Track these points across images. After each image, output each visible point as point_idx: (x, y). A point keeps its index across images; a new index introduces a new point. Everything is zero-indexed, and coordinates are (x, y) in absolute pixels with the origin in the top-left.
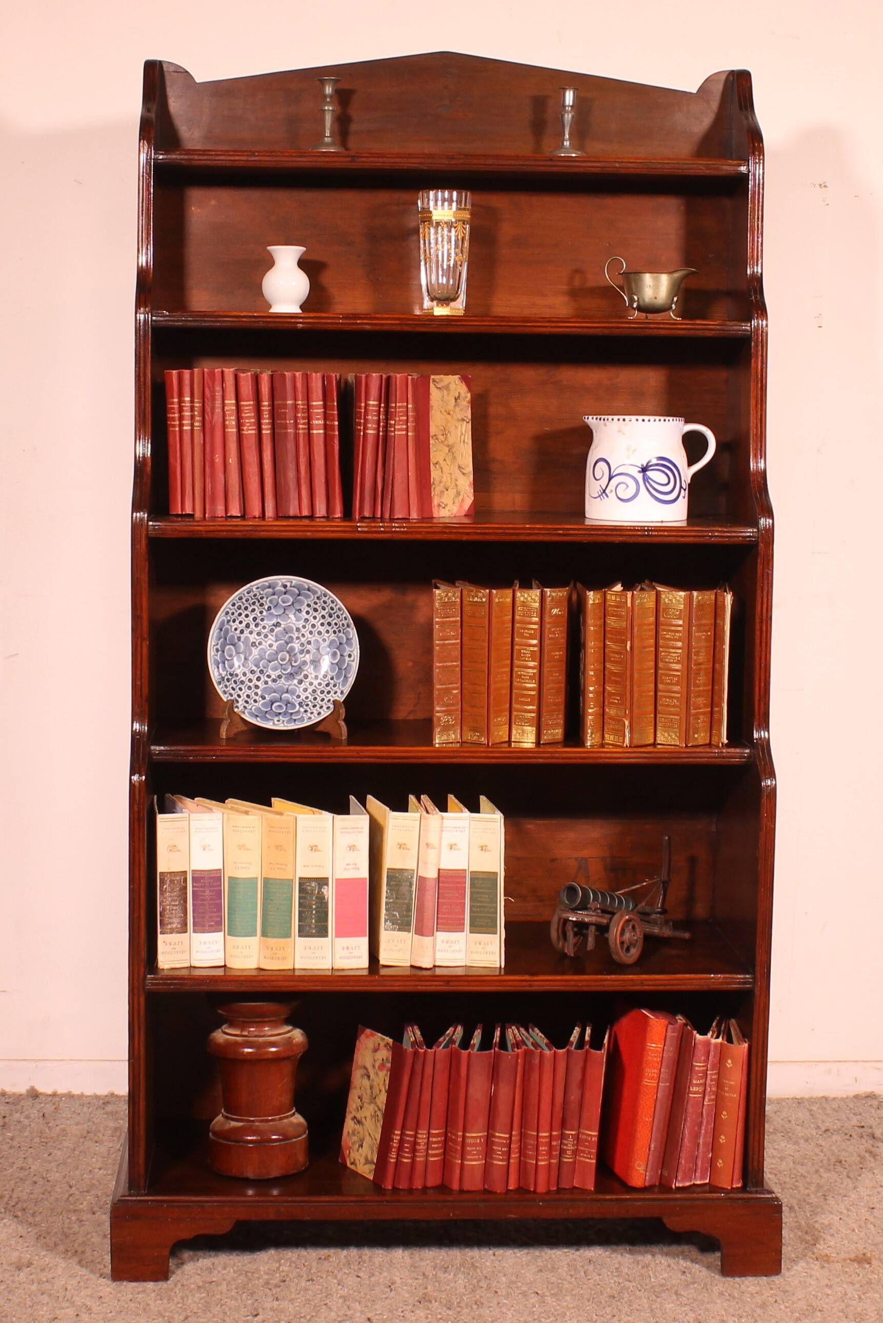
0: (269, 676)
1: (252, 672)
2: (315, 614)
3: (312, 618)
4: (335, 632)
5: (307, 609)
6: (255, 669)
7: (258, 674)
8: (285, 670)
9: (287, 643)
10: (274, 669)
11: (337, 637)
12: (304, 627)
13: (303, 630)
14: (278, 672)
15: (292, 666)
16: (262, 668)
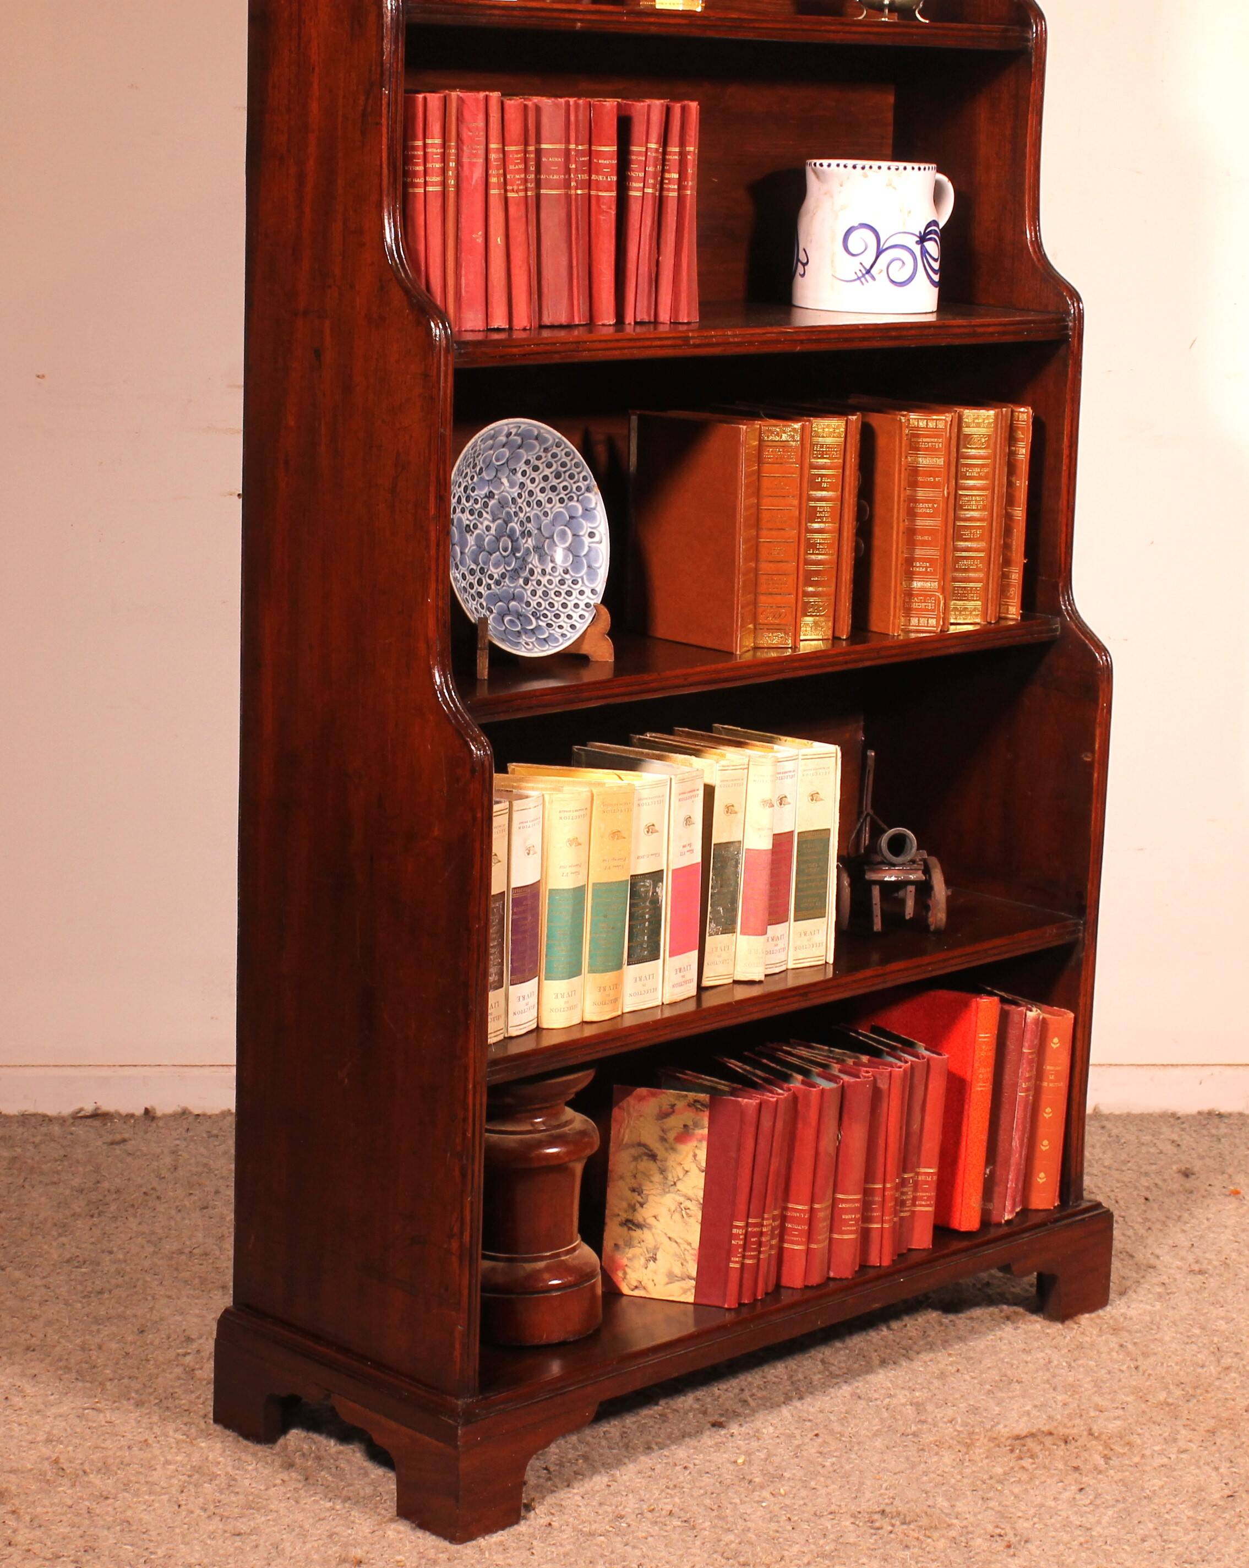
0: (491, 577)
1: (472, 572)
2: (534, 475)
3: (528, 481)
4: (561, 501)
5: (524, 467)
6: (473, 566)
7: (478, 575)
8: (509, 565)
9: (506, 523)
10: (496, 565)
11: (566, 508)
12: (520, 496)
13: (520, 501)
14: (501, 570)
15: (517, 558)
16: (481, 565)
